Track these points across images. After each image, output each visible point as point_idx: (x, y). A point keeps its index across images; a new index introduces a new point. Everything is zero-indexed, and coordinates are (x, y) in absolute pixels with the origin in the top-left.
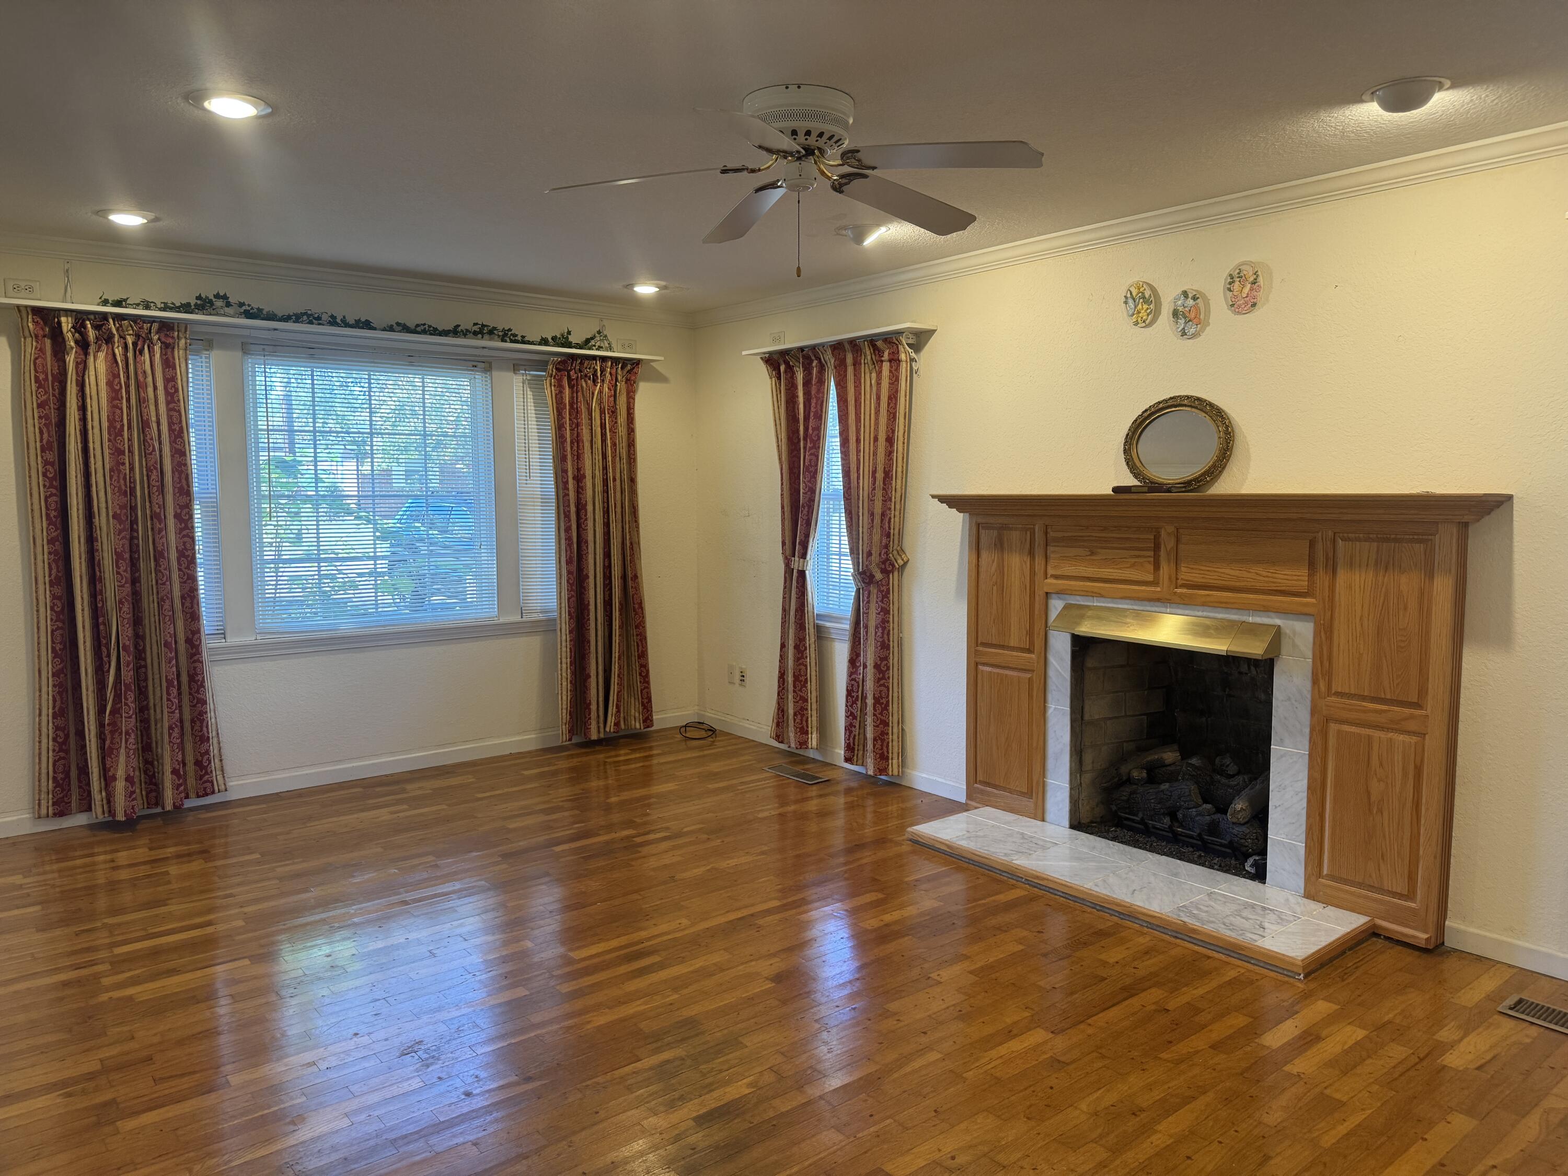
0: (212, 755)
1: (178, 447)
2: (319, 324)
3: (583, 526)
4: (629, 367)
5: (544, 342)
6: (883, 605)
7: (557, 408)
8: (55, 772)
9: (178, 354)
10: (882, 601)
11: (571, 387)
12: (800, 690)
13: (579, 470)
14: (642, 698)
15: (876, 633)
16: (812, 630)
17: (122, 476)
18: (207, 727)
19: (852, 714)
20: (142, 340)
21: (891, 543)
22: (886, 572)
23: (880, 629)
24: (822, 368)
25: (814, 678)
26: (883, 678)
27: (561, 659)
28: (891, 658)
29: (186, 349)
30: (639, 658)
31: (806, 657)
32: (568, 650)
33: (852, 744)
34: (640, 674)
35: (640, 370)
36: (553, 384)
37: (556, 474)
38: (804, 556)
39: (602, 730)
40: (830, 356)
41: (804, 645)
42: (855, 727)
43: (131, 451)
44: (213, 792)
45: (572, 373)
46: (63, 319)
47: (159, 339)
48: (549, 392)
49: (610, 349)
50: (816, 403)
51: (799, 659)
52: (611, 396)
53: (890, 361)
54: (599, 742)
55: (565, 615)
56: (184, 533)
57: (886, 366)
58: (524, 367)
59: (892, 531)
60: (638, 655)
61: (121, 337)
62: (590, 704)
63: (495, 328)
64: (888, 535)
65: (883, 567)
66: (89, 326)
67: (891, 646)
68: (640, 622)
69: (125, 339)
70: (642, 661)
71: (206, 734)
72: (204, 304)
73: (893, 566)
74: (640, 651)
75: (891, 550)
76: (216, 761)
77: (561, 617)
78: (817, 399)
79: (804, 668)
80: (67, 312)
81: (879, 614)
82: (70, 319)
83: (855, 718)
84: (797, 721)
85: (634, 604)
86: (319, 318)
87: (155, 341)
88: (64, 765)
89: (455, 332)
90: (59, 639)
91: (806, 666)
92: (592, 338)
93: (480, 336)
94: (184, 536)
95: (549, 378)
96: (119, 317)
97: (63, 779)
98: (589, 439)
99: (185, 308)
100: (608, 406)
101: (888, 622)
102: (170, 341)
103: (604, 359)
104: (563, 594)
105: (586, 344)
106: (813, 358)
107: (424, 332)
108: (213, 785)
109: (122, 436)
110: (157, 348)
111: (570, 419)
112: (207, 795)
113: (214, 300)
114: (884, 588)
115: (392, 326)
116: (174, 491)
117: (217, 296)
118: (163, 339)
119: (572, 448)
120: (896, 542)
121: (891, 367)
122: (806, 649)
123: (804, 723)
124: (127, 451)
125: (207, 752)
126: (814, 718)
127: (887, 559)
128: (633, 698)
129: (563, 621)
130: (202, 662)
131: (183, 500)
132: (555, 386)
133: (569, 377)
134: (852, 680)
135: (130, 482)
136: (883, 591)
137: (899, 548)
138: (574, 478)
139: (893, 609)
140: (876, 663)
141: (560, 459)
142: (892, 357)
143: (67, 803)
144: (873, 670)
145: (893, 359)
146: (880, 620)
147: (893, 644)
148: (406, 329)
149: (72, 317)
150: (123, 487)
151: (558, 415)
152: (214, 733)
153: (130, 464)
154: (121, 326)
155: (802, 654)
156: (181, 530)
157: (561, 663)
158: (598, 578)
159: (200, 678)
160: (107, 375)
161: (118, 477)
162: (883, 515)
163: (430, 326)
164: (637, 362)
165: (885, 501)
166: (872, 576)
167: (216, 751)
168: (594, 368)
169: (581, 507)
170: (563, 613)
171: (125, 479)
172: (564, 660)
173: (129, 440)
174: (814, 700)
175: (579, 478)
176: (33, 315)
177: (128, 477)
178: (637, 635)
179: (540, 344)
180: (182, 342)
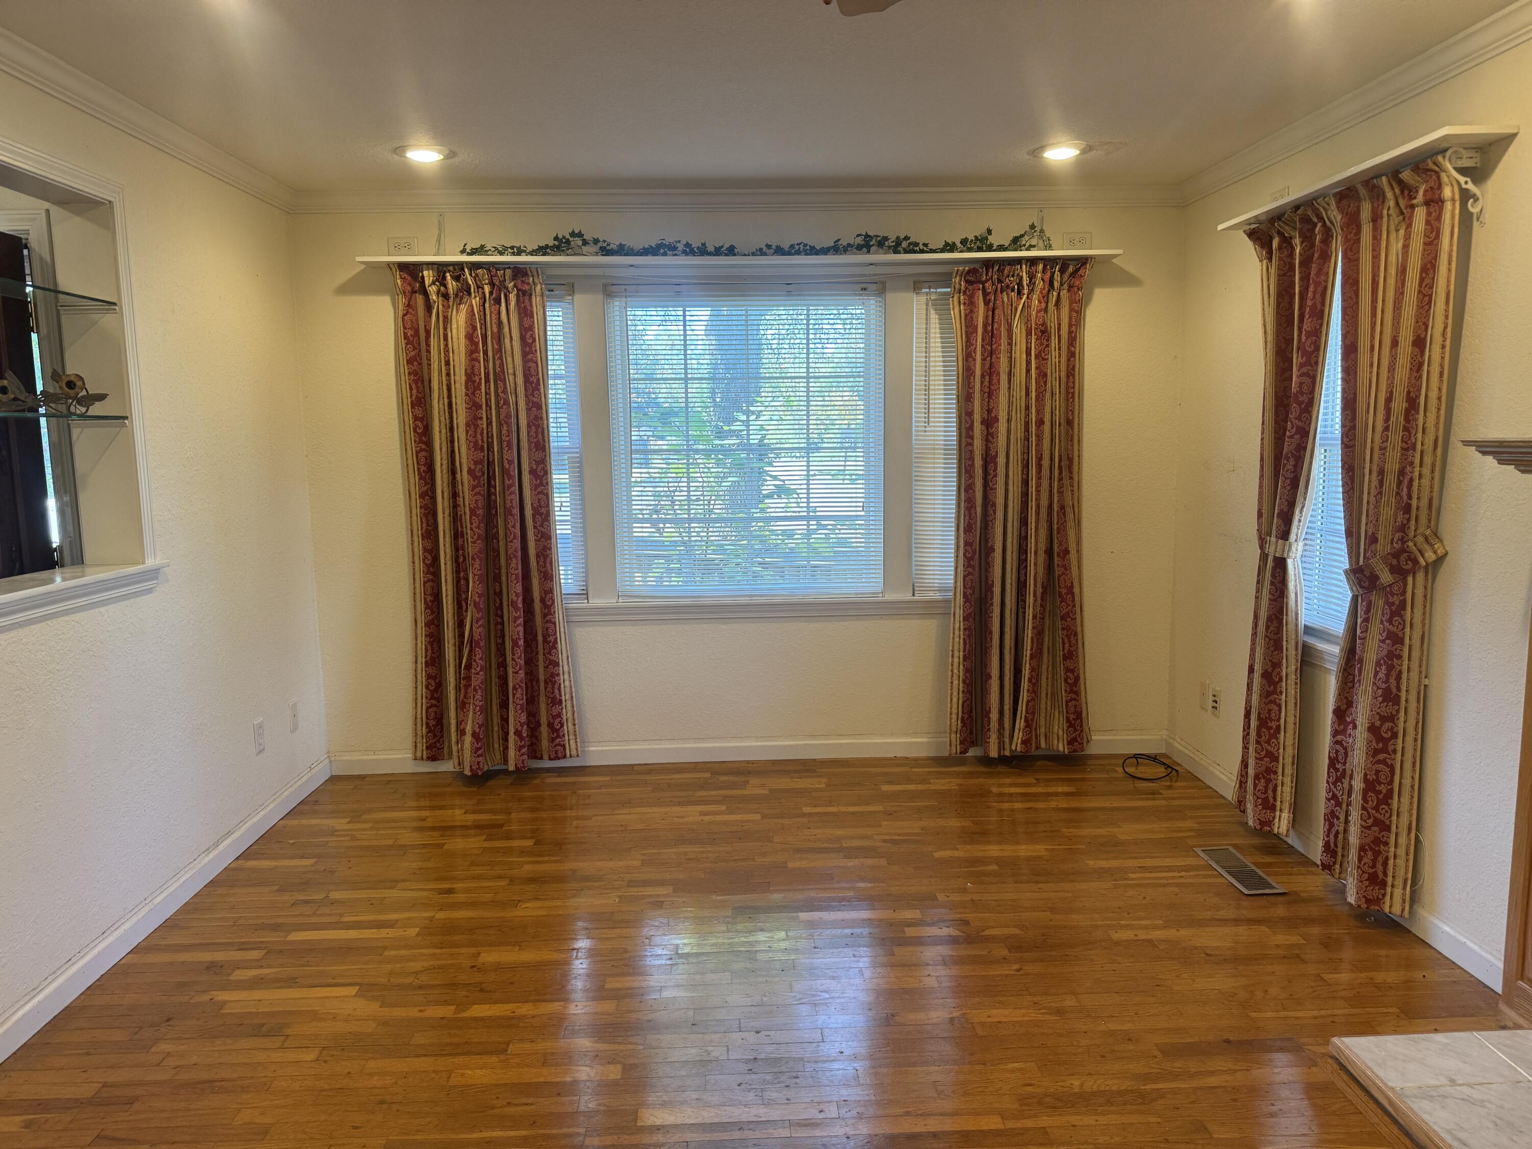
0: (565, 718)
1: (535, 399)
2: (674, 255)
3: (991, 484)
4: (1071, 269)
5: (950, 247)
6: (1391, 627)
7: (966, 332)
8: (427, 718)
9: (536, 300)
10: (1390, 621)
11: (986, 303)
12: (1268, 742)
13: (989, 411)
14: (1067, 713)
15: (1376, 673)
16: (1292, 652)
17: (479, 431)
18: (559, 689)
19: (1334, 797)
20: (498, 288)
21: (1413, 522)
22: (1401, 573)
23: (1384, 667)
24: (1328, 235)
25: (1290, 727)
26: (1384, 750)
27: (953, 651)
28: (1402, 719)
29: (542, 295)
30: (1065, 659)
31: (1281, 693)
32: (962, 641)
33: (1332, 845)
34: (1066, 681)
35: (1087, 272)
36: (962, 302)
37: (959, 417)
38: (1285, 535)
39: (1007, 746)
40: (1336, 212)
41: (1279, 673)
42: (1338, 818)
43: (488, 406)
44: (565, 757)
45: (987, 285)
46: (425, 273)
47: (515, 286)
48: (956, 312)
49: (1050, 247)
50: (1314, 293)
51: (1269, 694)
52: (1040, 311)
53: (1427, 203)
54: (1003, 760)
55: (960, 599)
56: (540, 489)
57: (1420, 214)
58: (927, 285)
59: (1414, 503)
60: (1064, 655)
61: (478, 287)
62: (989, 712)
63: (886, 239)
64: (1407, 509)
65: (1394, 562)
66: (449, 278)
67: (1403, 699)
68: (1068, 613)
69: (483, 289)
70: (1069, 663)
71: (558, 697)
72: (561, 245)
73: (1415, 562)
74: (1066, 651)
75: (1412, 534)
76: (570, 724)
77: (955, 599)
78: (1317, 284)
79: (1275, 708)
80: (430, 265)
81: (1383, 641)
82: (431, 272)
83: (1339, 804)
84: (1259, 787)
85: (1060, 587)
86: (675, 248)
87: (510, 289)
88: (436, 713)
89: (836, 249)
90: (429, 592)
91: (1279, 706)
92: (1022, 236)
93: (865, 250)
94: (539, 493)
95: (956, 296)
96: (475, 266)
97: (435, 726)
98: (1007, 370)
99: (543, 250)
100: (1036, 324)
101: (1400, 657)
102: (527, 287)
103: (1033, 261)
104: (959, 570)
105: (1016, 243)
106: (1315, 220)
107: (798, 253)
108: (565, 749)
109: (480, 390)
110: (513, 297)
111: (983, 346)
112: (559, 759)
113: (571, 239)
114: (1396, 600)
115: (761, 250)
116: (529, 446)
117: (573, 234)
118: (520, 287)
119: (982, 383)
120: (1423, 520)
121: (1429, 214)
122: (1281, 680)
123: (1270, 793)
124: (484, 406)
125: (559, 715)
126: (1287, 789)
127: (1403, 551)
128: (1057, 711)
129: (958, 604)
130: (554, 623)
131: (538, 456)
132: (965, 304)
133: (984, 289)
134: (1337, 743)
135: (488, 437)
136: (1393, 604)
137: (1428, 532)
138: (982, 423)
139: (1412, 636)
140: (1373, 724)
141: (965, 398)
142: (1429, 196)
143: (439, 749)
144: (1366, 735)
145: (1432, 201)
146: (1385, 653)
147: (1408, 696)
148: (779, 251)
149: (433, 270)
150: (480, 442)
151: (967, 342)
152: (568, 696)
153: (487, 419)
154: (477, 275)
155: (1275, 688)
156: (537, 486)
157: (953, 656)
158: (1009, 553)
159: (552, 639)
160: (467, 327)
161: (475, 432)
162: (1402, 473)
163: (805, 245)
164: (1083, 261)
165: (1407, 450)
166: (1374, 578)
167: (569, 715)
168: (1018, 275)
169: (989, 459)
170: (958, 594)
171: (482, 434)
172: (956, 653)
173: (486, 394)
174: (1289, 760)
175: (989, 422)
176: (400, 271)
177: (485, 432)
178: (1063, 629)
179: (942, 251)
180: (538, 287)
